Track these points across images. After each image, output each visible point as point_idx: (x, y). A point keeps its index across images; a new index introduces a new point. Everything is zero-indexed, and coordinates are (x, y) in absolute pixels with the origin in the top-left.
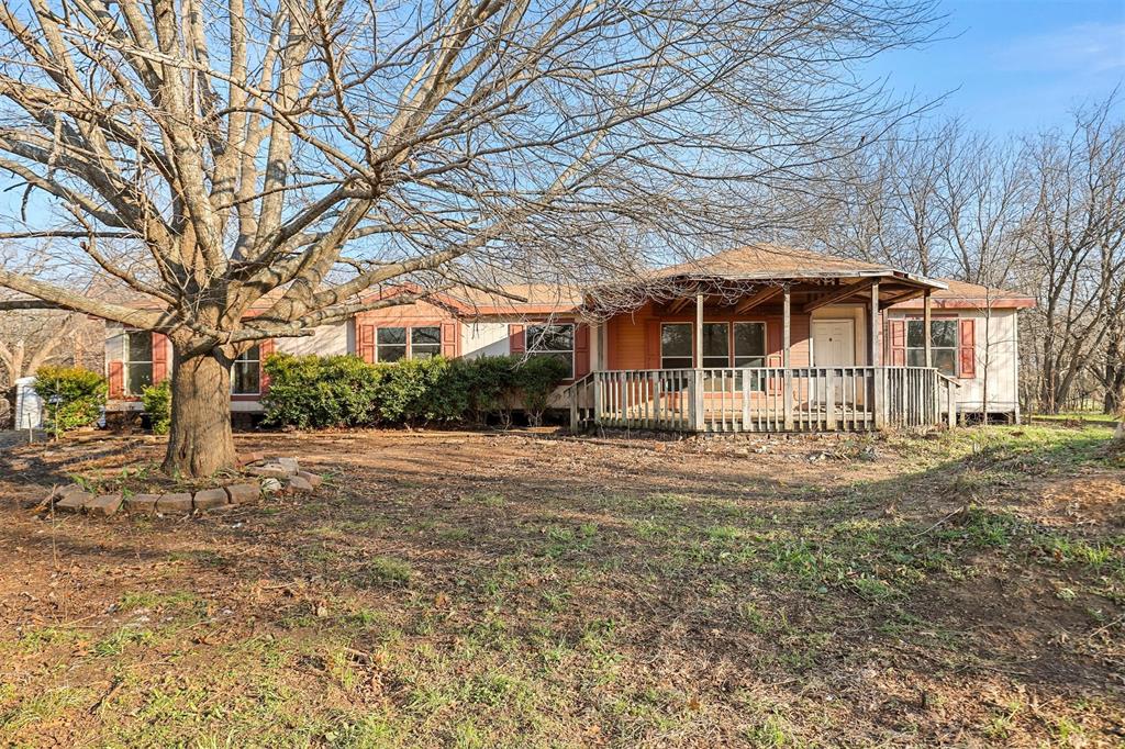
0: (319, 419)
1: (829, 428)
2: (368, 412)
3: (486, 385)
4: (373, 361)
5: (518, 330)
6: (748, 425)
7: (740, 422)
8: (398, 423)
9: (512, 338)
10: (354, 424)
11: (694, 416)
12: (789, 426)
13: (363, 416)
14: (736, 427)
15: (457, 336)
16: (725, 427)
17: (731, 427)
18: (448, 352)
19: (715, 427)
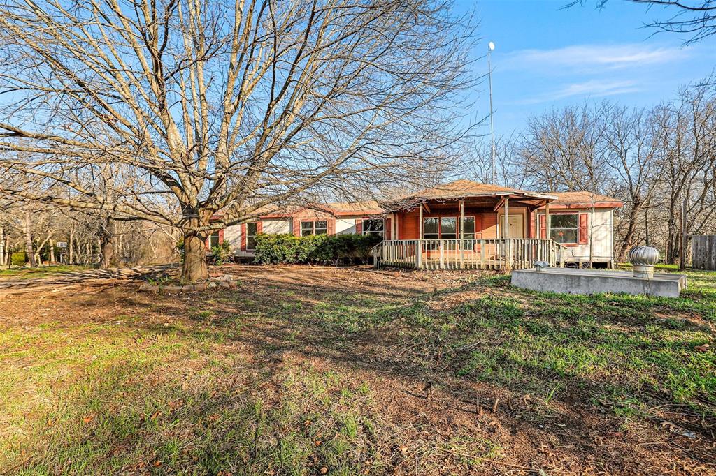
0: (274, 260)
1: (482, 268)
2: (294, 258)
3: (341, 246)
4: (299, 235)
5: (359, 222)
6: (443, 266)
7: (439, 264)
8: (305, 263)
9: (357, 225)
10: (289, 262)
11: (417, 261)
12: (462, 266)
13: (291, 260)
14: (437, 267)
15: (334, 224)
16: (432, 267)
17: (434, 267)
18: (329, 233)
19: (427, 267)
